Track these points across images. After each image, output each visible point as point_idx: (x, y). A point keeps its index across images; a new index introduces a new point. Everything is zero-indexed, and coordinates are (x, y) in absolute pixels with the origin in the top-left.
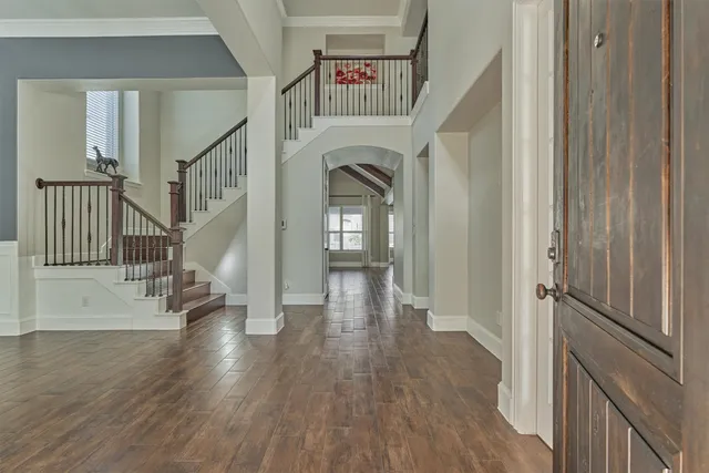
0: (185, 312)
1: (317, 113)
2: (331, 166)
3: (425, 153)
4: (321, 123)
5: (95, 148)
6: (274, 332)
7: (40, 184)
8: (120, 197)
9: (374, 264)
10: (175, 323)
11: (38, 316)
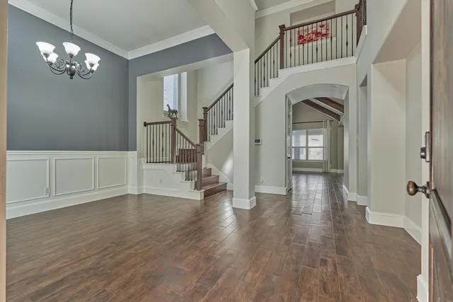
0: (203, 190)
1: (282, 67)
2: (294, 102)
3: (365, 83)
4: (284, 74)
5: (168, 105)
6: (248, 208)
7: (146, 124)
8: (174, 129)
9: (333, 171)
10: (198, 196)
11: (144, 187)
